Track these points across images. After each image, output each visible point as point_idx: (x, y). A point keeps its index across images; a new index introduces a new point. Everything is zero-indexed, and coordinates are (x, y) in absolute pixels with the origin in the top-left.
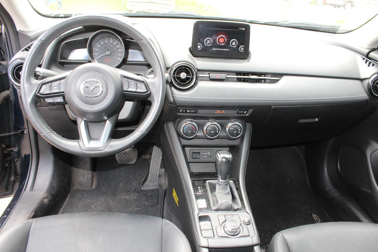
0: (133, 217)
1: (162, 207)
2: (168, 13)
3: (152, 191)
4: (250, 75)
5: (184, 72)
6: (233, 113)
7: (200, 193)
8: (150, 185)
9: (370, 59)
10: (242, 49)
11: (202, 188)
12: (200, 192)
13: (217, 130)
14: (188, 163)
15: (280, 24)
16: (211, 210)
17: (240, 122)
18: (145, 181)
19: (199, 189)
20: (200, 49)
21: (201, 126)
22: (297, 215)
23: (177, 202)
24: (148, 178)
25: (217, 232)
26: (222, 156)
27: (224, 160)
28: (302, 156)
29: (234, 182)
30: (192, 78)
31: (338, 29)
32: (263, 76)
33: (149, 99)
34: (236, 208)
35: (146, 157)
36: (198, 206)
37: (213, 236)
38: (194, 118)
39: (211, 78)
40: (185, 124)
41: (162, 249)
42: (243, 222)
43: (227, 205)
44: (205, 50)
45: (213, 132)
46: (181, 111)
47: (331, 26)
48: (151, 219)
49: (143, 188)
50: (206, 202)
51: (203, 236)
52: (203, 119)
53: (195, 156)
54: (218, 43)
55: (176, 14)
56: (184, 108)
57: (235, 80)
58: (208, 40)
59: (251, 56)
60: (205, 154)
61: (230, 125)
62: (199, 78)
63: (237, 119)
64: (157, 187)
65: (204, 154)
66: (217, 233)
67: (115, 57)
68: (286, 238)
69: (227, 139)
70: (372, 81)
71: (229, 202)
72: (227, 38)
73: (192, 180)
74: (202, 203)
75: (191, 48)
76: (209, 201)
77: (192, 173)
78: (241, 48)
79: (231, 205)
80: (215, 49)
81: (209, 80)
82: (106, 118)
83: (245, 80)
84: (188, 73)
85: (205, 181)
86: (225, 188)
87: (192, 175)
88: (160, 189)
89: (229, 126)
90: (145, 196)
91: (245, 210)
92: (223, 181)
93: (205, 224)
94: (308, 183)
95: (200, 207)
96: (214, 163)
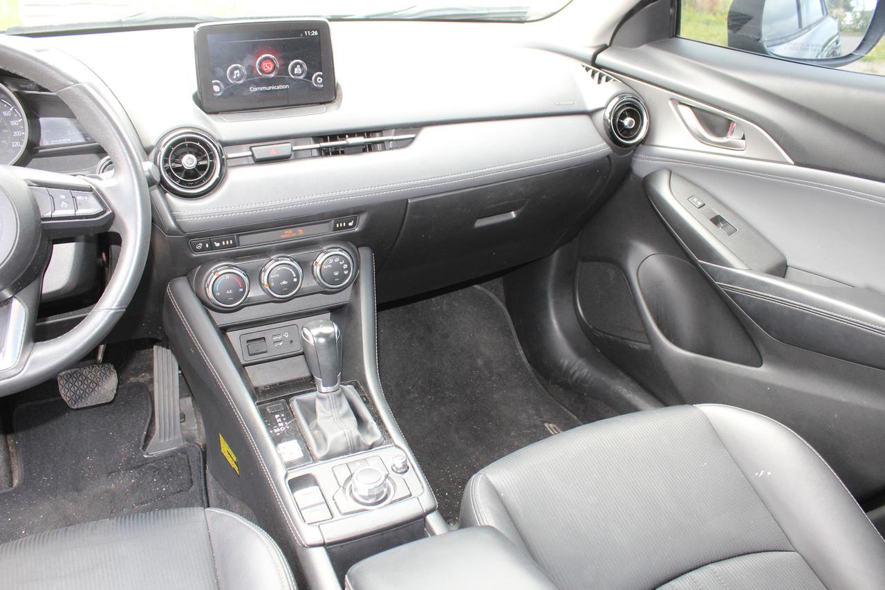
0: (131, 522)
1: (203, 488)
2: (129, 19)
3: (171, 456)
4: (347, 136)
5: (190, 153)
6: (323, 230)
7: (283, 429)
8: (164, 443)
9: (600, 67)
10: (320, 80)
11: (284, 417)
12: (282, 427)
13: (295, 275)
14: (241, 368)
15: (401, 15)
16: (315, 461)
17: (343, 247)
18: (148, 437)
19: (279, 420)
20: (220, 94)
21: (254, 275)
22: (513, 434)
23: (234, 466)
24: (155, 429)
25: (337, 505)
26: (316, 331)
27: (322, 340)
28: (501, 304)
29: (357, 387)
30: (212, 165)
31: (526, 13)
32: (377, 134)
33: (113, 229)
34: (370, 443)
35: (141, 380)
36: (281, 459)
37: (331, 517)
38: (235, 257)
39: (257, 157)
40: (215, 277)
41: (216, 578)
42: (393, 470)
43: (348, 440)
44: (232, 94)
45: (285, 282)
46: (200, 246)
47: (512, 8)
48: (176, 515)
49: (148, 454)
50: (300, 445)
51: (307, 522)
52: (256, 258)
53: (254, 347)
54: (260, 73)
55: (149, 18)
56: (206, 239)
57: (315, 153)
58: (236, 68)
59: (341, 94)
60: (278, 338)
61: (321, 259)
62: (229, 163)
63: (334, 243)
64: (183, 444)
65: (275, 338)
66: (337, 507)
67: (4, 142)
68: (494, 483)
69: (320, 294)
70: (610, 113)
71: (351, 432)
72: (279, 58)
73: (258, 404)
74: (291, 450)
75: (199, 95)
76: (305, 442)
77: (256, 388)
78: (316, 79)
79: (358, 438)
80: (256, 89)
81: (252, 164)
82: (7, 294)
83: (338, 151)
84: (199, 153)
85: (287, 398)
86: (338, 404)
87: (256, 393)
88: (190, 446)
89: (320, 263)
90: (155, 472)
91: (392, 442)
92: (330, 389)
93: (305, 496)
94: (525, 360)
95: (287, 459)
96: (302, 356)
